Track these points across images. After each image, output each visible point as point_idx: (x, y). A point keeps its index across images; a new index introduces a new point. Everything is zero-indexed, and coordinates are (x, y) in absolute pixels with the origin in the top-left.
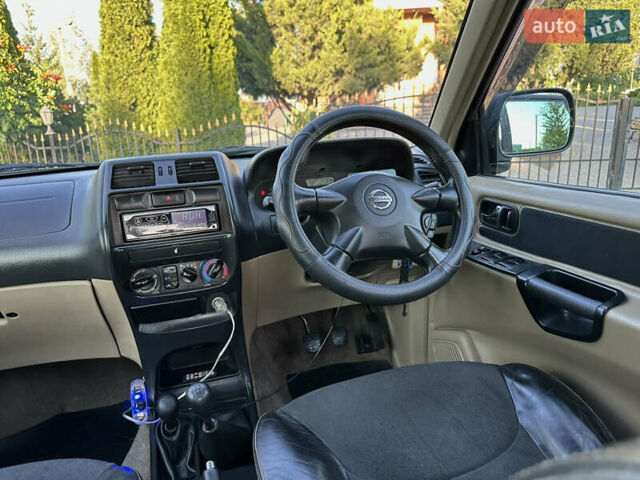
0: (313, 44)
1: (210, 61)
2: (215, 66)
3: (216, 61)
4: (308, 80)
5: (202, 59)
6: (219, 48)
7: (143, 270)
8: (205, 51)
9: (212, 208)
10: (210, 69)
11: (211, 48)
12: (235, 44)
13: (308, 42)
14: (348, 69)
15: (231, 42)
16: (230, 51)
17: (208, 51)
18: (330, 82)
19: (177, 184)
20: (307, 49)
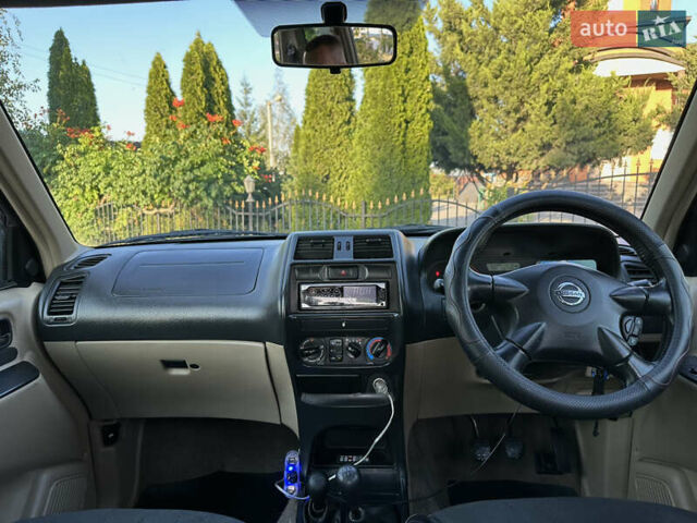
0: (518, 116)
1: (405, 135)
2: (408, 140)
3: (410, 135)
4: (510, 154)
5: (396, 134)
6: (415, 122)
7: (312, 340)
8: (400, 126)
9: (382, 286)
10: (404, 143)
11: (407, 122)
12: (431, 118)
13: (513, 114)
14: (557, 142)
15: (428, 116)
16: (426, 125)
17: (404, 125)
18: (535, 155)
19: (352, 259)
20: (511, 122)
